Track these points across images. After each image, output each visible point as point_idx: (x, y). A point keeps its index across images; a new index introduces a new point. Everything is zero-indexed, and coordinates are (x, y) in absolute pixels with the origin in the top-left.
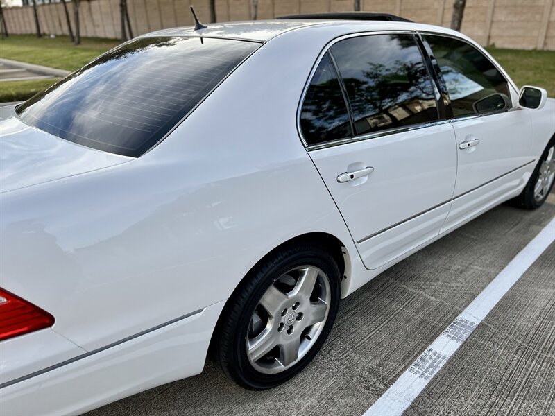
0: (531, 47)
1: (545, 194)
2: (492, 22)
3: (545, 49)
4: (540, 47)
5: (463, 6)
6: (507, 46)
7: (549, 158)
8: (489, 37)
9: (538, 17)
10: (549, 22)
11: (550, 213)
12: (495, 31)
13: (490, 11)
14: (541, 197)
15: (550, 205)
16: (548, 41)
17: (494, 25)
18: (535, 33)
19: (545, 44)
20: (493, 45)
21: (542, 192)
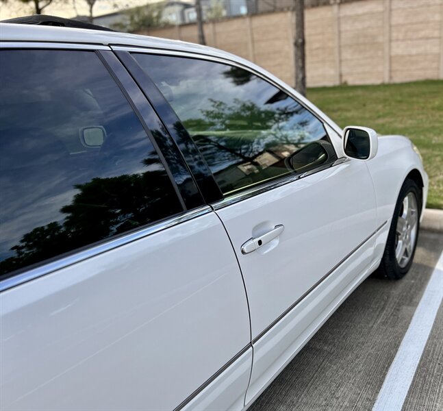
0: (378, 82)
1: (410, 255)
2: (340, 61)
3: (392, 82)
4: (387, 80)
5: (303, 43)
6: (358, 82)
7: (405, 212)
8: (341, 76)
9: (380, 53)
10: (391, 57)
11: (420, 280)
12: (345, 70)
13: (336, 50)
14: (407, 260)
15: (419, 266)
16: (393, 74)
17: (343, 64)
18: (380, 68)
19: (391, 77)
20: (345, 83)
21: (406, 253)
